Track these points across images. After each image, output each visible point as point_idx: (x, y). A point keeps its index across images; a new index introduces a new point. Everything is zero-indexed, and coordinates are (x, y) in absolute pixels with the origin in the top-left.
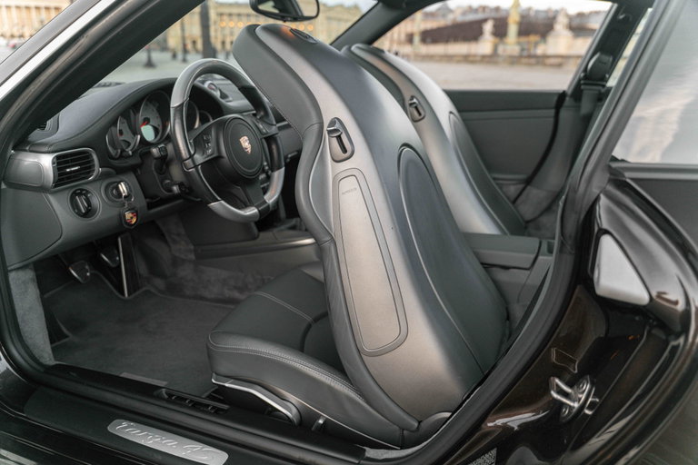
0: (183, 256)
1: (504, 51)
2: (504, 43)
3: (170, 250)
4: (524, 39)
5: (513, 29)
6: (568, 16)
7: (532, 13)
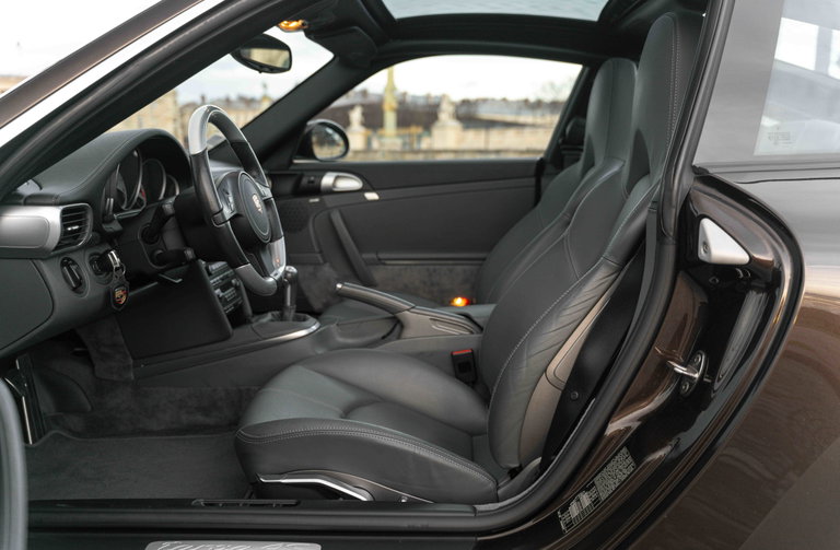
0: (115, 377)
1: (381, 145)
2: (381, 137)
3: (93, 372)
4: (404, 131)
5: (390, 119)
6: (453, 103)
7: (408, 99)
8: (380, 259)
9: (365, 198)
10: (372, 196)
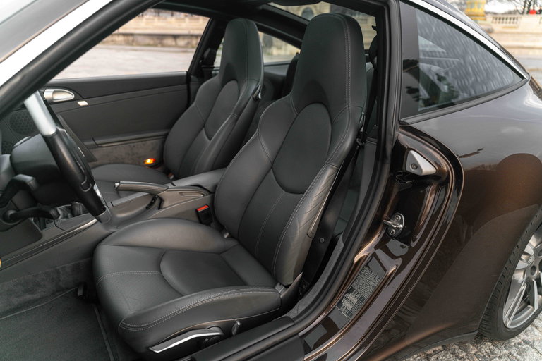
8: (97, 145)
9: (78, 105)
10: (83, 103)
